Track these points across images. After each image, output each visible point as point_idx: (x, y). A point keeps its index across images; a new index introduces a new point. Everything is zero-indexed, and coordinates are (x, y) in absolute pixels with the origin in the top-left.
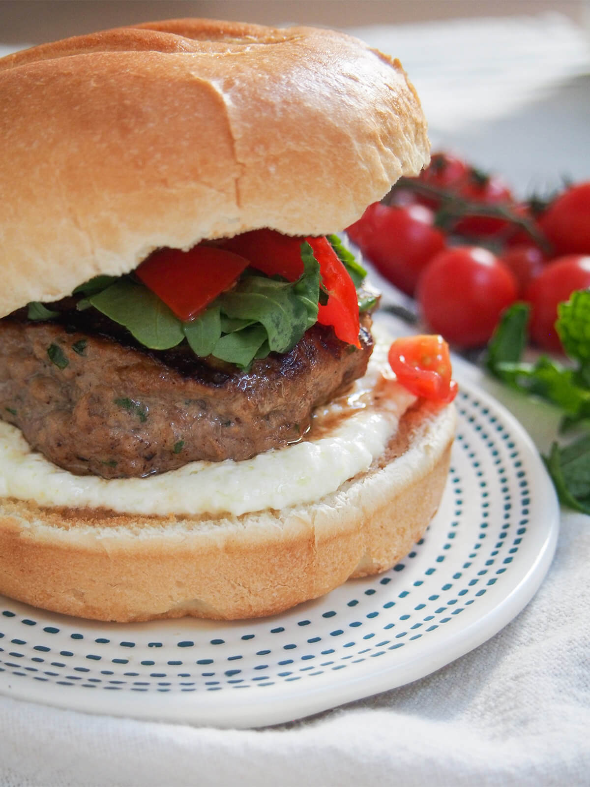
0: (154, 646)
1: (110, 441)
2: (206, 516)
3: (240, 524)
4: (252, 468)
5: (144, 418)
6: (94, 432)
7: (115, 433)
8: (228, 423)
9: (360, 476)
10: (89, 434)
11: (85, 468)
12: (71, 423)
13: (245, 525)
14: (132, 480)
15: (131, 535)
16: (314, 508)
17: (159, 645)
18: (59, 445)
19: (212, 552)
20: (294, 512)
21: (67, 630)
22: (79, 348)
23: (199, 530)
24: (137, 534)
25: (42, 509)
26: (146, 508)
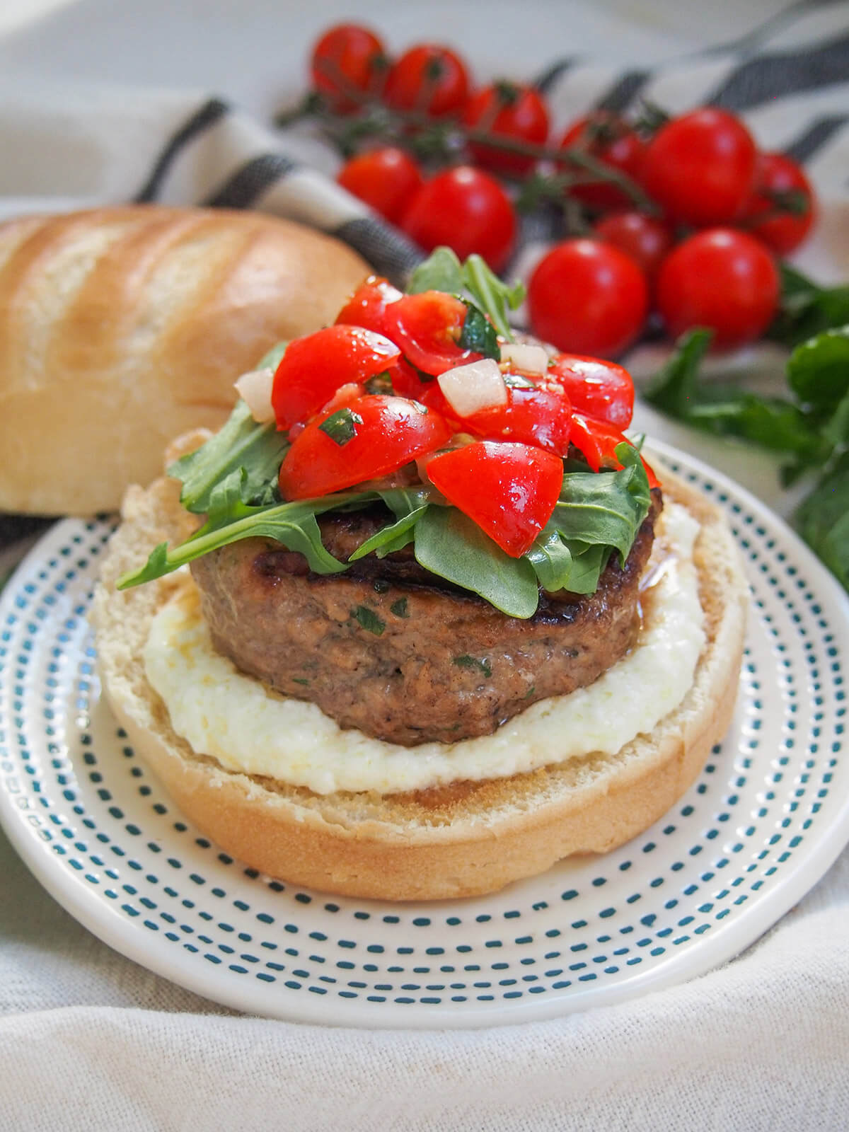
0: (541, 908)
1: (457, 709)
2: (575, 762)
3: (620, 764)
4: (609, 694)
5: (488, 672)
6: (438, 703)
7: (462, 697)
8: (576, 654)
9: (701, 661)
10: (433, 706)
11: (415, 736)
12: (405, 697)
13: (625, 762)
14: (481, 739)
15: (519, 811)
16: (680, 718)
17: (544, 905)
18: (389, 720)
19: (596, 801)
20: (665, 732)
21: (439, 917)
22: (399, 609)
23: (582, 783)
24: (524, 808)
25: (387, 797)
26: (507, 770)
